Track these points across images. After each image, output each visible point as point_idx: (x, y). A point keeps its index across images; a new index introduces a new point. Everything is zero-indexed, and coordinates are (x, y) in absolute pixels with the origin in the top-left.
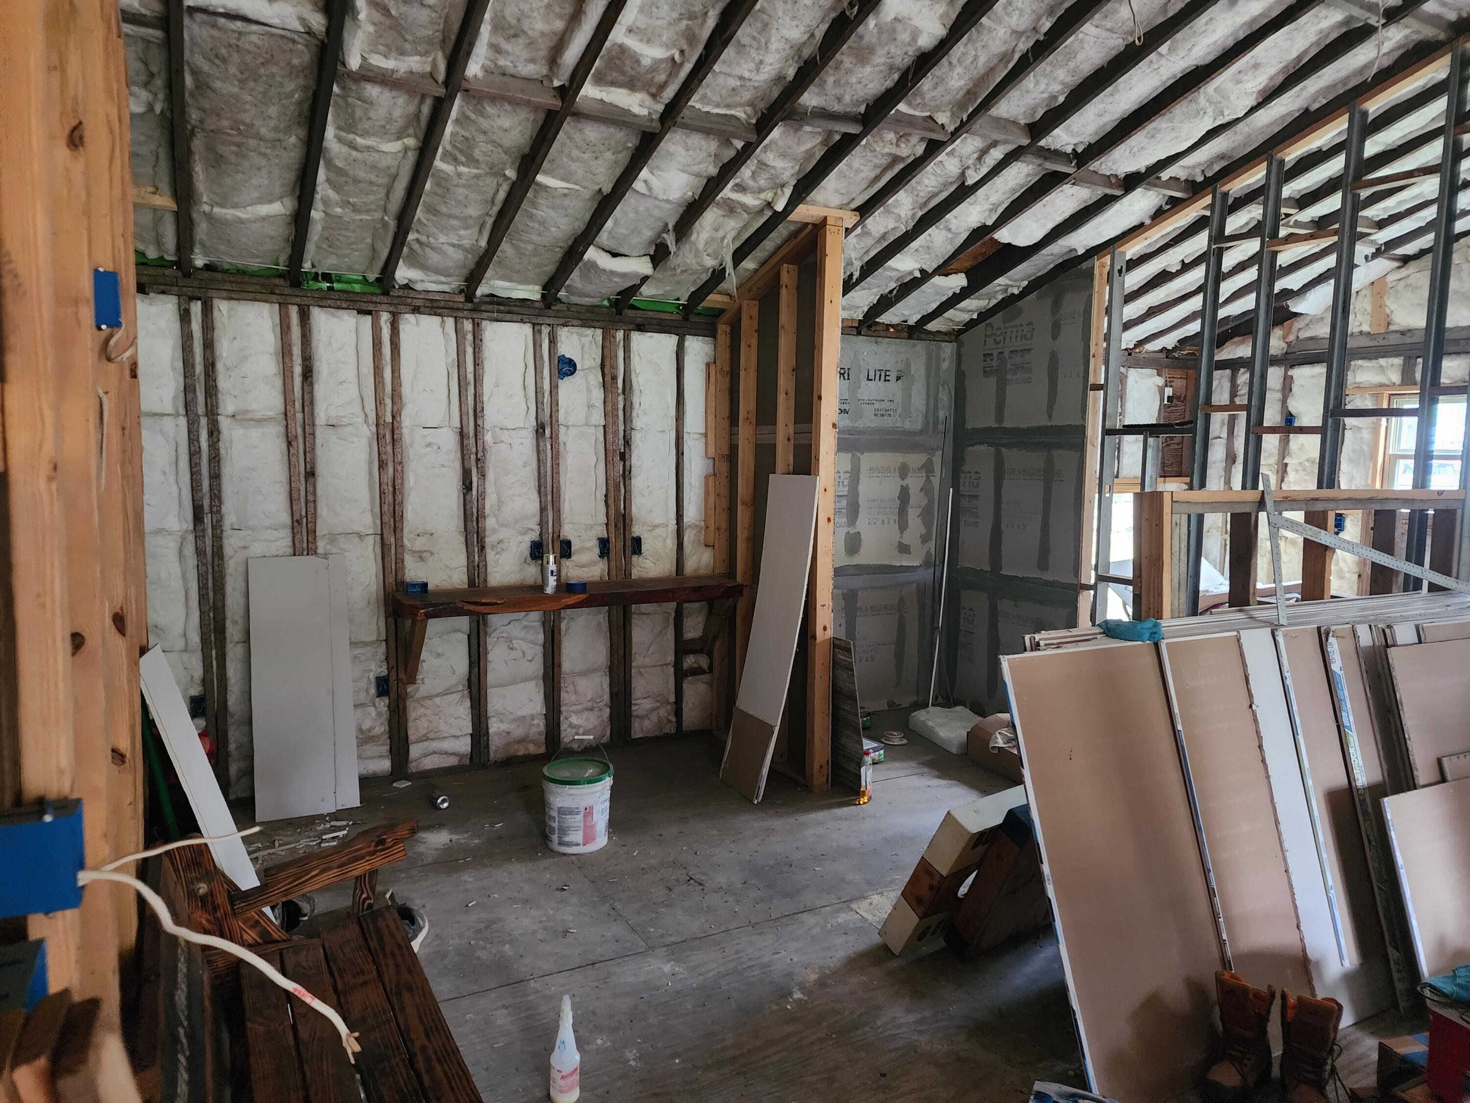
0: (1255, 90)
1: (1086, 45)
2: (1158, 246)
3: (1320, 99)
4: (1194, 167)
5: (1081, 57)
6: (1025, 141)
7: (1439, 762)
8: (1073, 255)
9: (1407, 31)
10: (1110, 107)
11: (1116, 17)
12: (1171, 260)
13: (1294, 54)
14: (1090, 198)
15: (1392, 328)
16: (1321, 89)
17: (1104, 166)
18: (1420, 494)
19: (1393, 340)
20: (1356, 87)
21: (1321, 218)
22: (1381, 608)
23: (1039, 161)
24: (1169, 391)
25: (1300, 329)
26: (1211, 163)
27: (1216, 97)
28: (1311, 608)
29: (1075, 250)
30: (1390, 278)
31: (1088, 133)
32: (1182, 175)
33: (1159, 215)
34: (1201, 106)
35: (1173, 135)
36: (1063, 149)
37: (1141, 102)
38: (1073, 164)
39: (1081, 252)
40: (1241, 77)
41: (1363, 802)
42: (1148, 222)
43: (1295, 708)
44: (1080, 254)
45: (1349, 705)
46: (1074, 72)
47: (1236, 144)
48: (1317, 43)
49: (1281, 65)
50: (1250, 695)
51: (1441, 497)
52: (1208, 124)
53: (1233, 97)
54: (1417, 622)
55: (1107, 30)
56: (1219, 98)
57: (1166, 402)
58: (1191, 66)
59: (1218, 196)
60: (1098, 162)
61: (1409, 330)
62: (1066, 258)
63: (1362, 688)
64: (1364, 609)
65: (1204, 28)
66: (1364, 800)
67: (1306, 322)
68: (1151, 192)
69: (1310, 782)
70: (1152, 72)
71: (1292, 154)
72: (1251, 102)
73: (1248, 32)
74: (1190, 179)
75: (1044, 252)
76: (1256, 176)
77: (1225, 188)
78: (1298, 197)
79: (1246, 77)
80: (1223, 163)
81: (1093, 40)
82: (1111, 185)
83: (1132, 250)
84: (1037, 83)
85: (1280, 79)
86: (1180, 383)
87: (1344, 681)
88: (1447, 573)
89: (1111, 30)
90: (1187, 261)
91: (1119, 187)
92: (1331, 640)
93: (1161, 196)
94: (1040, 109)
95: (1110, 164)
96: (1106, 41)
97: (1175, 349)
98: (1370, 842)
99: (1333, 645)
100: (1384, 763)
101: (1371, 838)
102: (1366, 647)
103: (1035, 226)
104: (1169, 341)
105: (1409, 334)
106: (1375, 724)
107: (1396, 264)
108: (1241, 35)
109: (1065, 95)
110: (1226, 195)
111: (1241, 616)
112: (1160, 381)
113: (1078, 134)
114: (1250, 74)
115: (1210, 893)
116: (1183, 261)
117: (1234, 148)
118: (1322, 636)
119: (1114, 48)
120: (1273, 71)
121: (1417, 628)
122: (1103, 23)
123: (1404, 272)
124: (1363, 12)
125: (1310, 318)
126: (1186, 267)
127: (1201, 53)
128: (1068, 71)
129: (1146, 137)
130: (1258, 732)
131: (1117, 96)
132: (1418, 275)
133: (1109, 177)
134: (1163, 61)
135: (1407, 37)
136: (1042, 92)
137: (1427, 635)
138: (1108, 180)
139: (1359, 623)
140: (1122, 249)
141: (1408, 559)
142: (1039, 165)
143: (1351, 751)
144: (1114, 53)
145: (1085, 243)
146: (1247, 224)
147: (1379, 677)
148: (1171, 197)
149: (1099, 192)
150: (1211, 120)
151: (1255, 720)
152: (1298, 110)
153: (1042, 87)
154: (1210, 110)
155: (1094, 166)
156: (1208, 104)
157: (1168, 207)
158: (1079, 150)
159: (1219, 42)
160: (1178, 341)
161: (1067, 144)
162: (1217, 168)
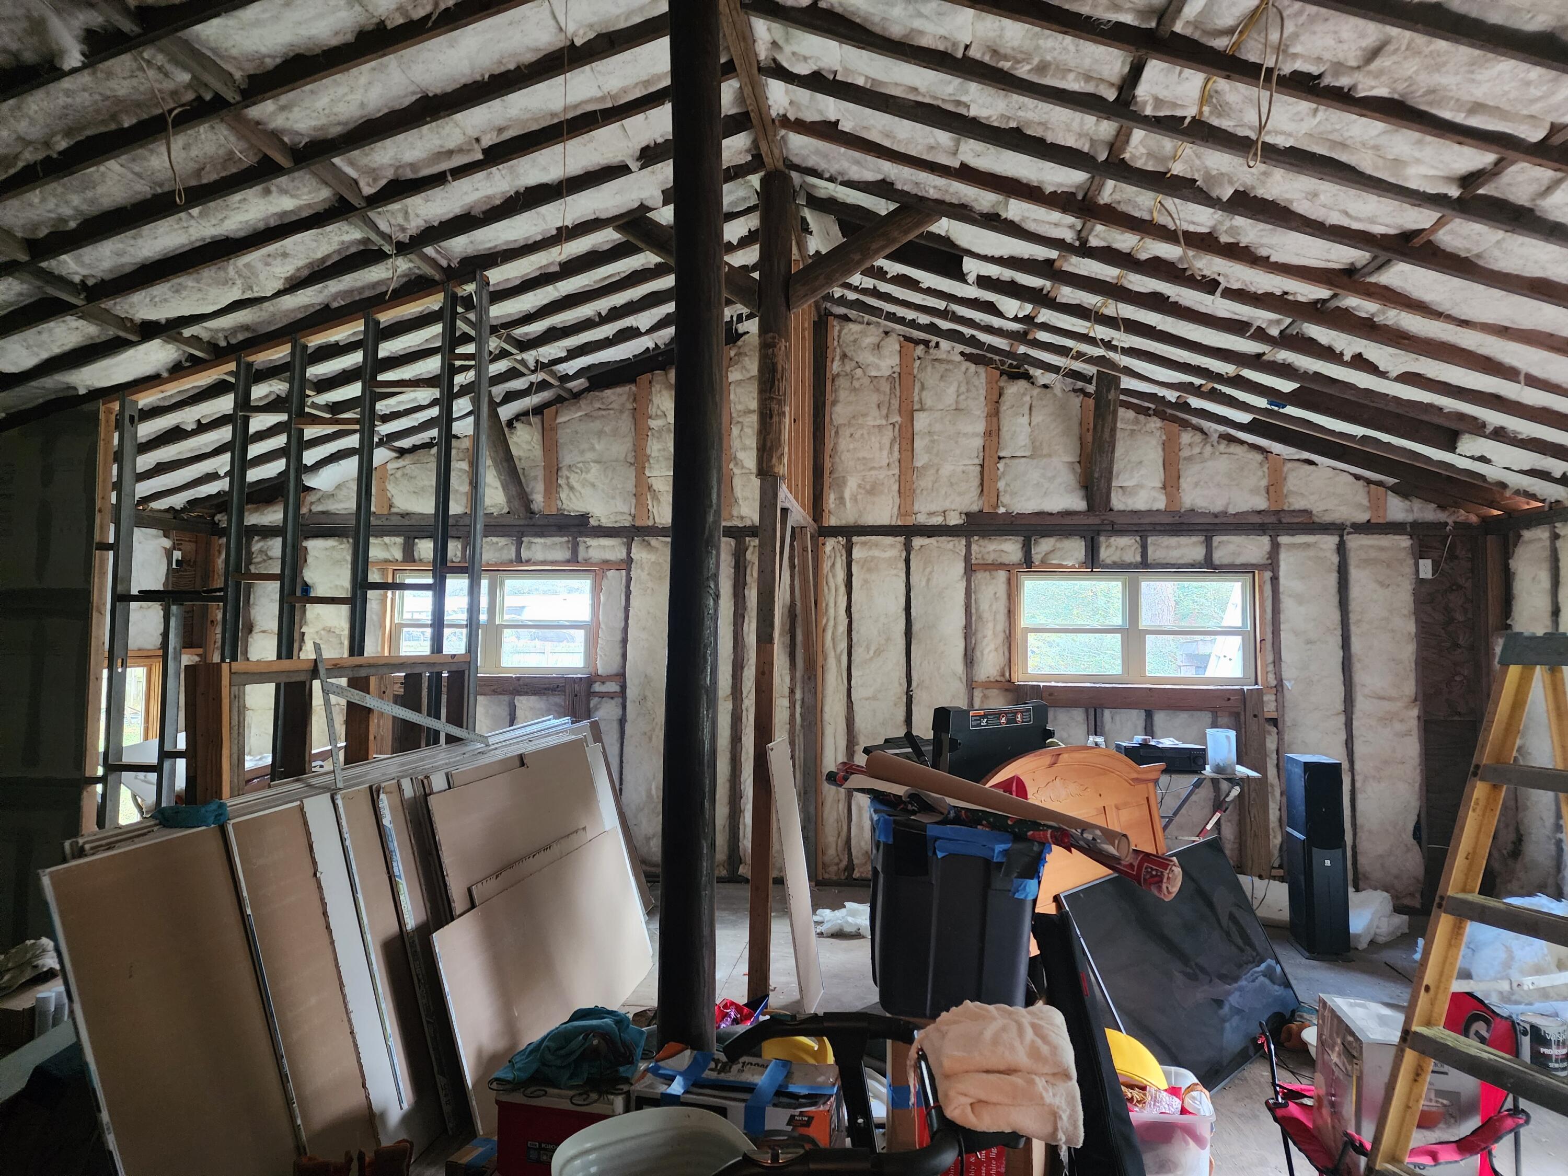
0: (283, 276)
1: (107, 179)
2: (174, 401)
3: (339, 299)
4: (217, 331)
5: (100, 190)
6: (23, 257)
7: (470, 891)
8: (72, 393)
9: (411, 265)
10: (131, 250)
11: (146, 164)
12: (187, 417)
13: (319, 255)
14: (98, 337)
15: (394, 510)
16: (340, 292)
17: (118, 308)
18: (437, 658)
19: (396, 521)
20: (369, 298)
21: (334, 403)
22: (415, 762)
23: (39, 283)
24: (177, 555)
25: (312, 503)
26: (235, 330)
27: (246, 272)
28: (358, 770)
29: (75, 389)
30: (390, 466)
31: (101, 268)
32: (205, 336)
33: (177, 370)
34: (230, 276)
35: (200, 295)
36: (70, 277)
37: (166, 254)
38: (82, 297)
39: (82, 391)
40: (270, 260)
41: (412, 944)
42: (165, 375)
43: (354, 867)
44: (80, 393)
45: (398, 856)
46: (92, 202)
47: (261, 319)
48: (338, 251)
49: (308, 261)
50: (314, 863)
51: (455, 660)
52: (235, 294)
53: (262, 277)
54: (446, 771)
55: (136, 174)
56: (249, 274)
57: (174, 566)
58: (221, 235)
59: (242, 366)
60: (113, 302)
61: (408, 514)
62: (61, 395)
63: (407, 837)
64: (403, 765)
65: (237, 205)
66: (414, 941)
67: (318, 496)
68: (171, 346)
69: (369, 937)
70: (180, 228)
71: (315, 341)
72: (278, 285)
73: (279, 223)
74: (213, 341)
75: (33, 384)
76: (280, 353)
77: (250, 359)
78: (315, 380)
79: (274, 262)
80: (248, 335)
81: (117, 178)
82: (125, 329)
83: (146, 400)
84: (43, 200)
85: (306, 272)
86: (189, 547)
87: (393, 833)
88: (460, 725)
89: (139, 175)
90: (204, 422)
91: (134, 332)
92: (382, 796)
93: (181, 352)
94: (43, 228)
95: (126, 307)
96: (133, 184)
97: (183, 510)
98: (419, 980)
99: (384, 801)
100: (427, 902)
101: (420, 977)
102: (409, 799)
103: (24, 352)
104: (178, 501)
105: (407, 517)
106: (419, 868)
107: (394, 455)
108: (272, 223)
109: (78, 222)
110: (250, 365)
111: (298, 785)
112: (167, 543)
113: (90, 266)
114: (279, 259)
115: (283, 1079)
116: (199, 420)
117: (259, 323)
118: (374, 793)
119: (140, 193)
120: (301, 263)
121: (447, 775)
122: (130, 165)
123: (401, 463)
124: (378, 238)
125: (321, 493)
126: (202, 428)
127: (233, 227)
128: (85, 199)
129: (169, 289)
130: (322, 899)
131: (140, 242)
132: (413, 467)
133: (122, 319)
134: (193, 222)
135: (410, 269)
136: (49, 211)
137: (456, 781)
138: (123, 322)
139: (403, 777)
140: (134, 397)
141: (429, 715)
142: (39, 288)
143: (402, 898)
144: (140, 197)
145: (89, 383)
146: (267, 396)
147: (420, 824)
148: (191, 355)
149: (111, 333)
150: (240, 292)
151: (320, 887)
152: (320, 304)
153: (51, 205)
154: (239, 282)
155: (108, 304)
156: (237, 276)
157: (188, 364)
158: (90, 282)
159: (251, 223)
160: (188, 502)
161: (74, 273)
162: (241, 337)
